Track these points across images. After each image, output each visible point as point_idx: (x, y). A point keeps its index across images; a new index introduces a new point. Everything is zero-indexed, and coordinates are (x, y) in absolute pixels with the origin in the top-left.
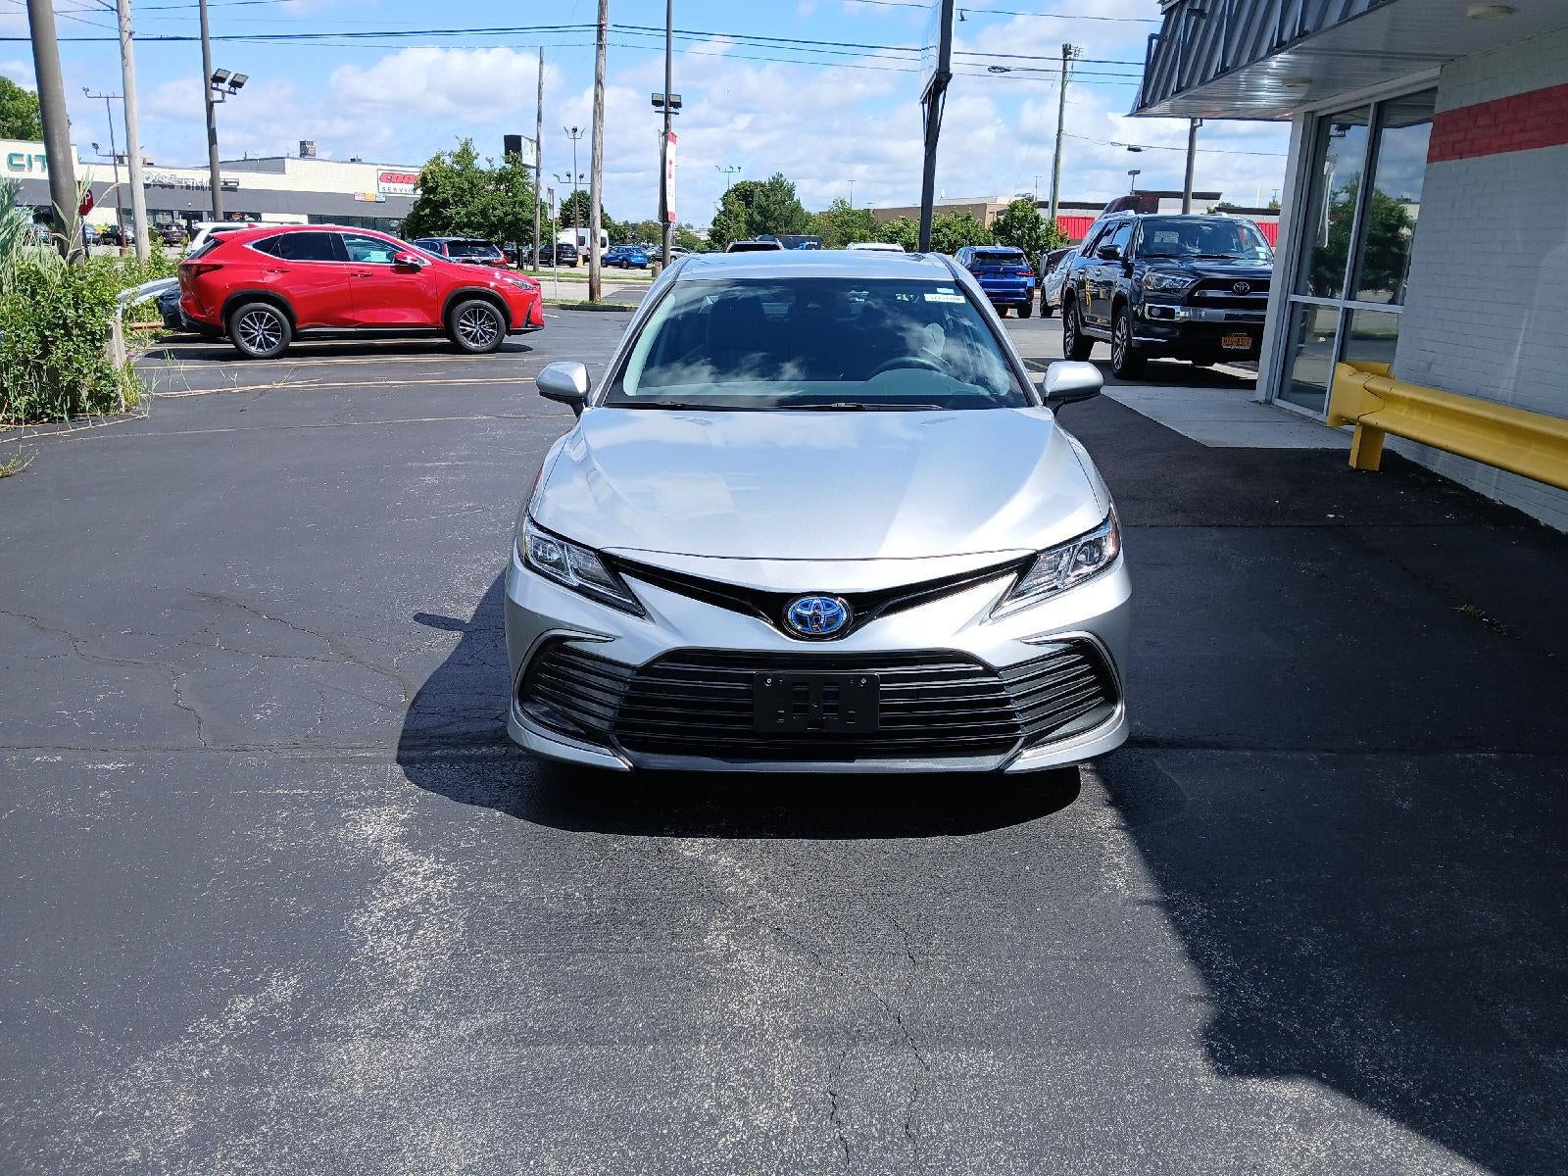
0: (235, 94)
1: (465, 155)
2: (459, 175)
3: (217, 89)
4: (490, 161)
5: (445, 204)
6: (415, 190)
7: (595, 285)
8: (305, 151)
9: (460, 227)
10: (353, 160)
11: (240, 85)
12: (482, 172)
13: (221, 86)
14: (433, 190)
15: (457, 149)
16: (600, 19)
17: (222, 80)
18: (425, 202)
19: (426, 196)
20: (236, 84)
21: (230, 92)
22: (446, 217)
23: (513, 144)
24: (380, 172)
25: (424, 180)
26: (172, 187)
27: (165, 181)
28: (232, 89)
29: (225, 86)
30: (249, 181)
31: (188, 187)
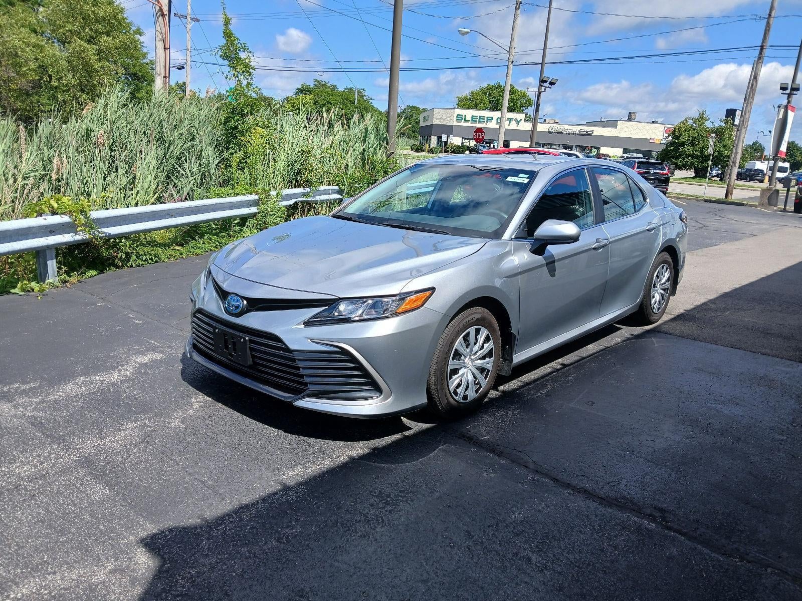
0: (551, 88)
1: (701, 119)
2: (694, 129)
3: (543, 86)
4: (713, 123)
5: (683, 144)
6: (669, 136)
7: (730, 190)
8: (630, 117)
9: (688, 156)
10: (653, 122)
11: (554, 84)
12: (708, 128)
13: (545, 84)
14: (678, 138)
15: (697, 116)
16: (763, 42)
17: (546, 82)
18: (672, 143)
19: (674, 140)
20: (552, 84)
21: (548, 87)
22: (681, 151)
23: (731, 113)
24: (666, 128)
25: (674, 132)
26: (562, 133)
27: (560, 131)
28: (550, 86)
29: (547, 85)
30: (598, 131)
31: (569, 134)
